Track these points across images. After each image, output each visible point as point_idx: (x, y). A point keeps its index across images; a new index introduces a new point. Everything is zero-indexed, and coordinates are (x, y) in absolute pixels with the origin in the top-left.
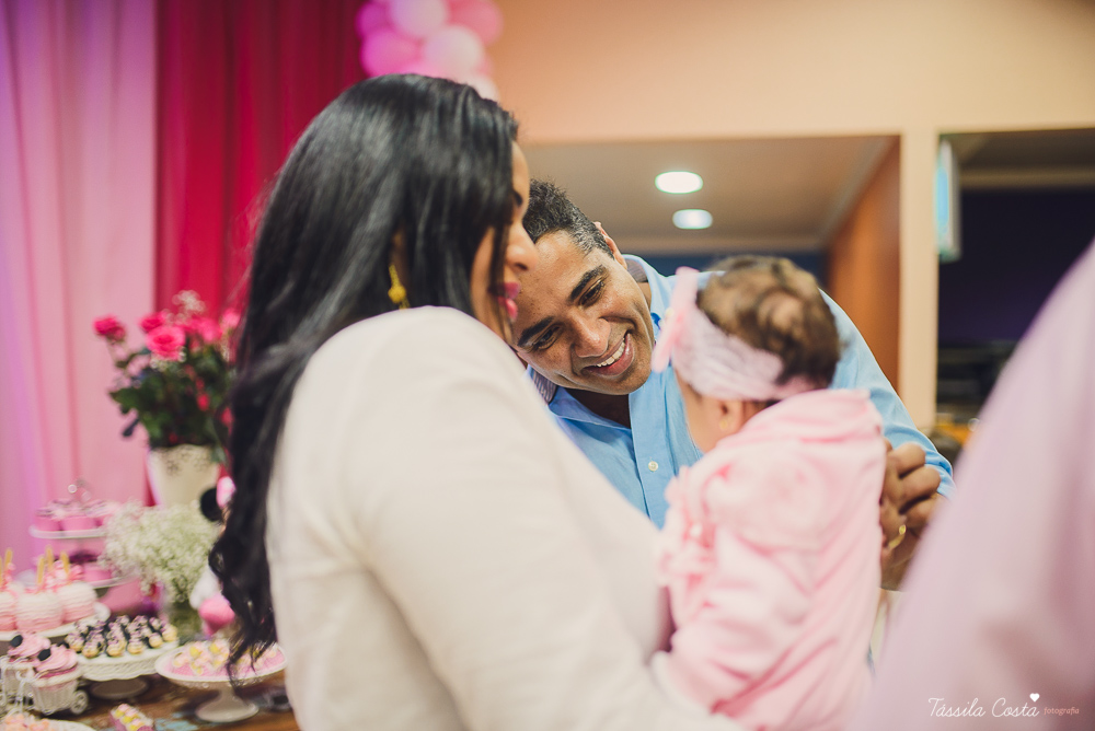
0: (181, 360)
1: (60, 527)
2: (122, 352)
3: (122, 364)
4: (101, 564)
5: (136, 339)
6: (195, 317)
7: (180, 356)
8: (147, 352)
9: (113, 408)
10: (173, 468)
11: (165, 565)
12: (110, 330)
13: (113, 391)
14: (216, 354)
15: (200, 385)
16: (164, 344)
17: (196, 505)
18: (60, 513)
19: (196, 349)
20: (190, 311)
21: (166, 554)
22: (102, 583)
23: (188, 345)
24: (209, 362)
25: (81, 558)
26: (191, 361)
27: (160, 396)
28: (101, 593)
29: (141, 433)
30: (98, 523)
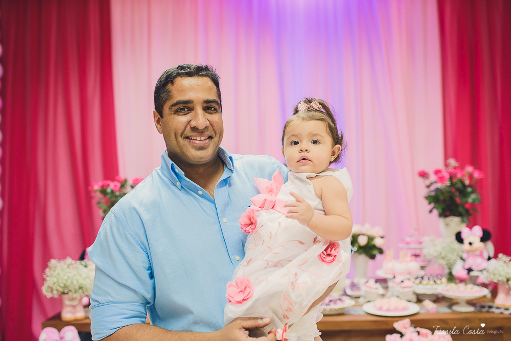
0: (449, 185)
1: (408, 243)
2: (428, 182)
3: (428, 187)
4: (422, 258)
5: (433, 178)
6: (455, 168)
7: (448, 183)
8: (436, 182)
9: (426, 202)
10: (447, 225)
11: (443, 258)
12: (423, 175)
13: (427, 196)
14: (462, 182)
15: (457, 194)
16: (441, 179)
17: (454, 237)
18: (408, 239)
19: (455, 181)
20: (453, 166)
21: (443, 255)
22: (423, 264)
23: (451, 179)
24: (459, 185)
25: (417, 256)
26: (452, 185)
27: (441, 198)
28: (423, 268)
29: (436, 212)
30: (420, 243)
